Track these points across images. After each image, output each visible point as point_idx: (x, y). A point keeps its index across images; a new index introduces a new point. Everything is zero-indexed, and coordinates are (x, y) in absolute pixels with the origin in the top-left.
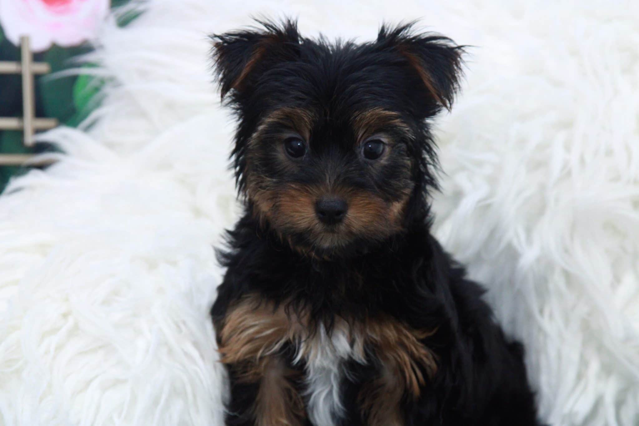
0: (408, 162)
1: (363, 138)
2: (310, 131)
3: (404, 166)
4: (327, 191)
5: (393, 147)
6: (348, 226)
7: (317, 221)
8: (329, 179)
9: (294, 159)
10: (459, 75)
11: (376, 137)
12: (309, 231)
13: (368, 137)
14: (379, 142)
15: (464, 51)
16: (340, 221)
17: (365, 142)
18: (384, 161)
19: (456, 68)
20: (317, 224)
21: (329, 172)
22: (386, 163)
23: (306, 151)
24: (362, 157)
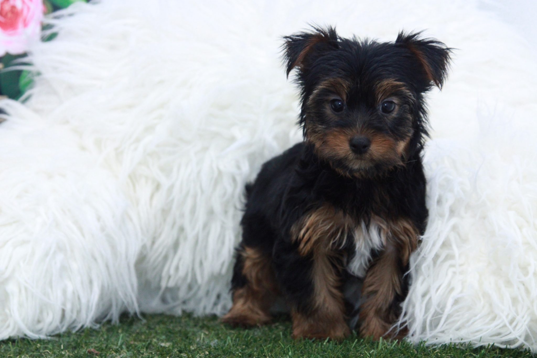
0: (410, 117)
1: (381, 100)
2: (347, 94)
3: (408, 119)
5: (400, 106)
6: (371, 155)
8: (359, 126)
9: (336, 113)
10: (448, 67)
11: (389, 99)
12: (346, 158)
13: (385, 99)
14: (392, 102)
15: (450, 51)
16: (366, 152)
17: (383, 102)
18: (394, 114)
19: (445, 62)
20: (350, 154)
21: (359, 120)
22: (396, 116)
23: (344, 108)
24: (380, 112)
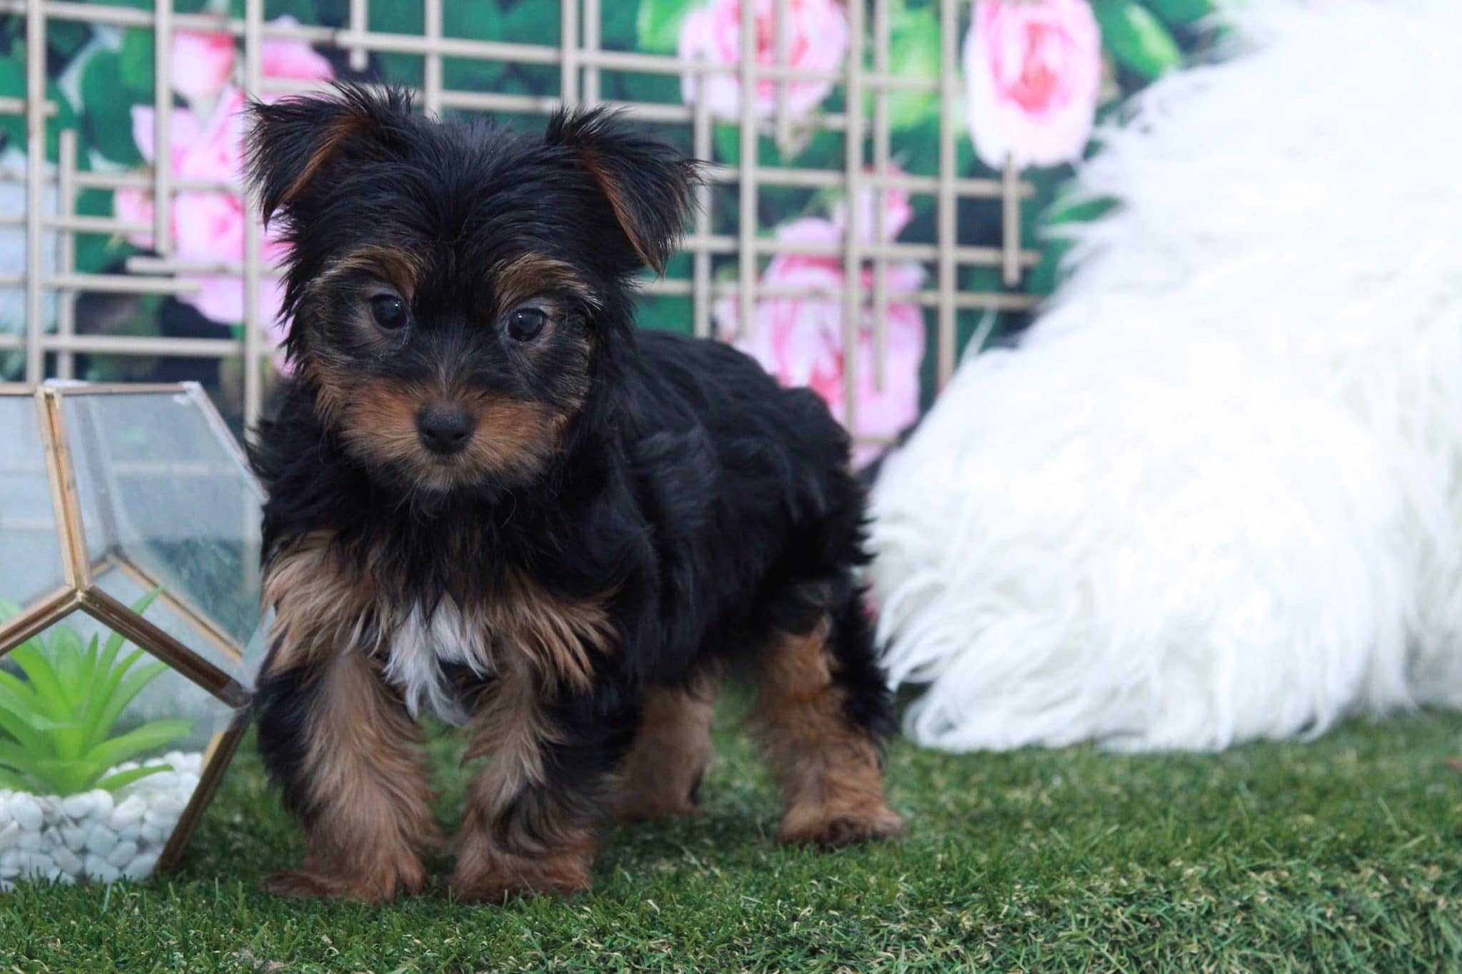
0: (585, 346)
2: (416, 286)
4: (441, 395)
5: (560, 321)
6: (474, 457)
7: (418, 446)
8: (444, 377)
9: (385, 330)
13: (519, 303)
14: (537, 312)
17: (513, 310)
18: (542, 343)
20: (419, 451)
21: (446, 362)
22: (546, 347)
24: (505, 337)
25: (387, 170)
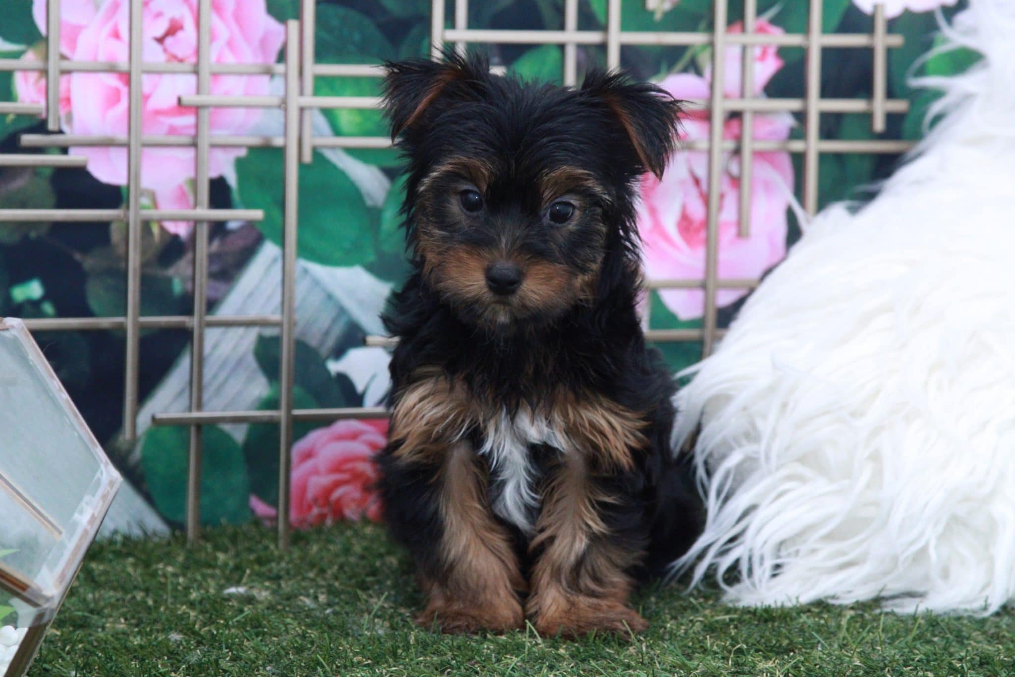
1: (550, 199)
2: (488, 184)
4: (501, 256)
5: (585, 210)
6: (522, 298)
7: (486, 290)
8: (504, 244)
9: (469, 213)
11: (565, 199)
13: (557, 198)
14: (568, 204)
17: (552, 203)
18: (572, 225)
19: (670, 127)
20: (486, 293)
21: (506, 234)
22: (575, 228)
23: (484, 206)
24: (547, 220)
25: (474, 107)
